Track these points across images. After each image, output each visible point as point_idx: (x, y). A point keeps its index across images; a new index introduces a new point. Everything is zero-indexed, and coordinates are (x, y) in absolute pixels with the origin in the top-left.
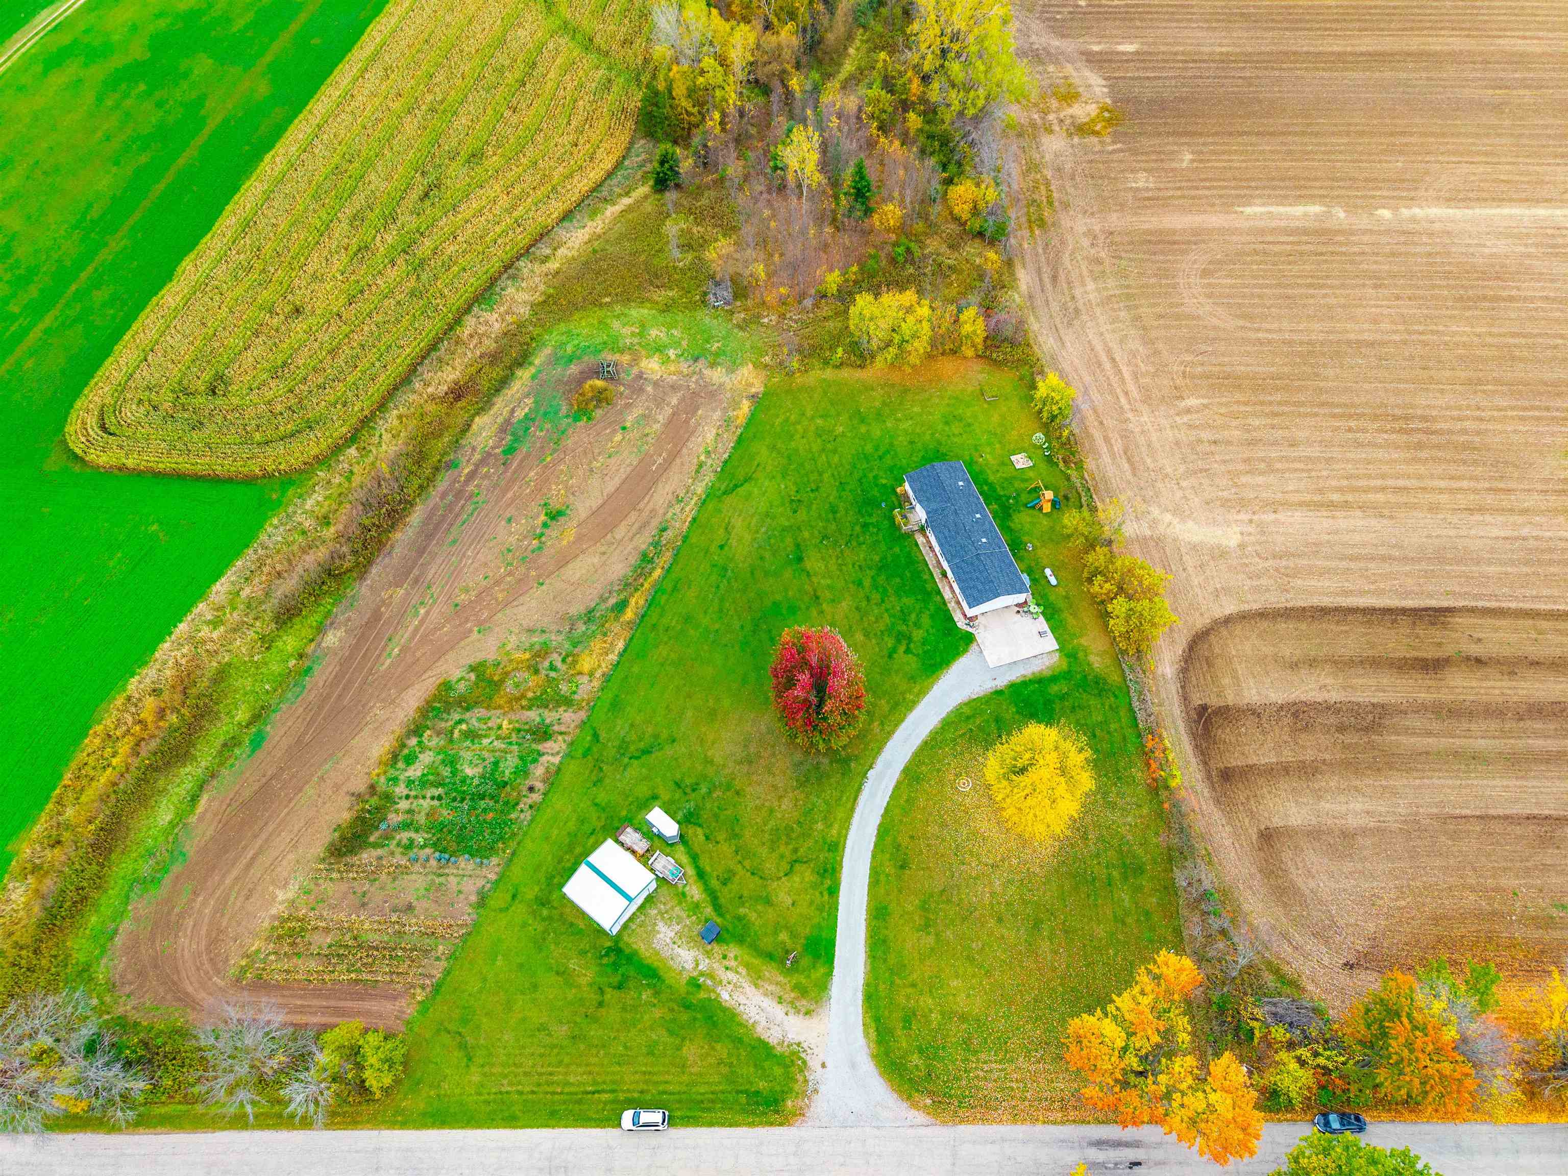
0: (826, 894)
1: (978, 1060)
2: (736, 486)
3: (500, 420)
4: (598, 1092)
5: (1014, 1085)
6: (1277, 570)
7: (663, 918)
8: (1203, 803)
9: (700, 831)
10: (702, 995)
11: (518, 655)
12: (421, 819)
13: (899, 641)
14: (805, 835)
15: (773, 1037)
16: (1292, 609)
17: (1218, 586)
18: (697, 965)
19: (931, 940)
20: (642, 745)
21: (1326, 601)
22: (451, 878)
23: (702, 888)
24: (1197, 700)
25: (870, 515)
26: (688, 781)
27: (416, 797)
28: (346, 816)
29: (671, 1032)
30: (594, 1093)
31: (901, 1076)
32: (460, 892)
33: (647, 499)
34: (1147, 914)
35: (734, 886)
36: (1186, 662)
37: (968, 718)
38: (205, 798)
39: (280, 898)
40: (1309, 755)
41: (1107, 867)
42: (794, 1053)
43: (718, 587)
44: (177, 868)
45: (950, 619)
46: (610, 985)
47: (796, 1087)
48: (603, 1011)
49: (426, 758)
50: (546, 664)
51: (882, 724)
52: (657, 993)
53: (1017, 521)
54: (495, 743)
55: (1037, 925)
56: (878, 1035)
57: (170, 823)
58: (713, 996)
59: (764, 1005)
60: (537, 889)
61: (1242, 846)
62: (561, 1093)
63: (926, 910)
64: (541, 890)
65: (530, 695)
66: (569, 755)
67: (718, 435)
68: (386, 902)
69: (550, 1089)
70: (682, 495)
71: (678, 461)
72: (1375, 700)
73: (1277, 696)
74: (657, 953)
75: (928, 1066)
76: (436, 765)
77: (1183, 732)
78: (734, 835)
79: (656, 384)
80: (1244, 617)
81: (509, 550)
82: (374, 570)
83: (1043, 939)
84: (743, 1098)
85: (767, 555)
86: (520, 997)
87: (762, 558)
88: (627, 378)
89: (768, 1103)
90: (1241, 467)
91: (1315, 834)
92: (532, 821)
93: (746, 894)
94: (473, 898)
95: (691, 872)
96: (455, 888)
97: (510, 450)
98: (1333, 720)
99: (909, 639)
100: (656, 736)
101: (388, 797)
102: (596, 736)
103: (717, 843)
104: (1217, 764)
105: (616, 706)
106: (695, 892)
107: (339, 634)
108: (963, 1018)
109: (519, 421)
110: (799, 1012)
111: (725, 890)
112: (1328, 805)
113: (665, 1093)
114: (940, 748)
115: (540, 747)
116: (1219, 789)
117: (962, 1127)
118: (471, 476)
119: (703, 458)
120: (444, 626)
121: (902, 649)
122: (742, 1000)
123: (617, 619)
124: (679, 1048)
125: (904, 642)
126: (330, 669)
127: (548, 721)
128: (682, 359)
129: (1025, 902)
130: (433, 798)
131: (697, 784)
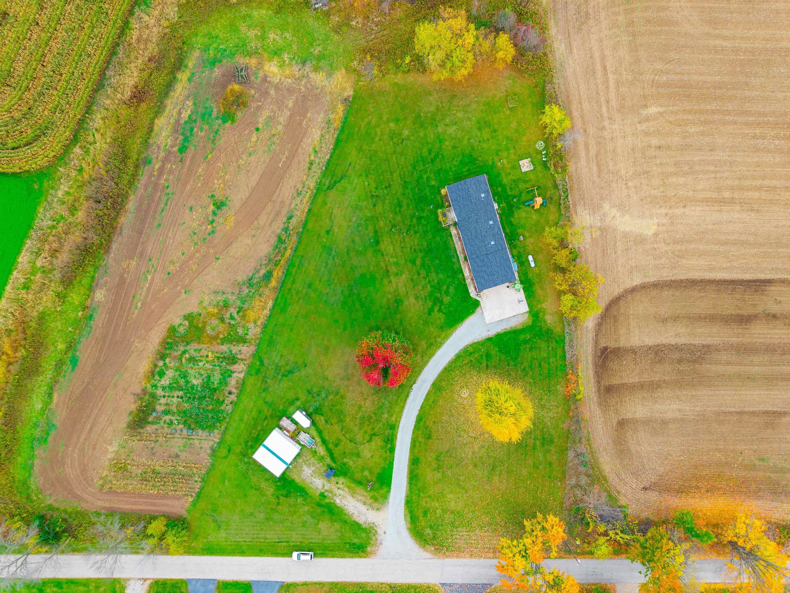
0: (388, 451)
1: (457, 531)
2: (335, 183)
3: (172, 121)
4: (281, 542)
5: (473, 542)
6: (673, 253)
7: (305, 464)
8: (592, 405)
9: (322, 418)
10: (327, 501)
11: (211, 309)
12: (174, 409)
13: (435, 304)
14: (378, 421)
15: (361, 520)
16: (674, 281)
17: (633, 265)
18: (324, 487)
19: (440, 475)
20: (288, 368)
21: (696, 275)
22: (196, 441)
23: (324, 449)
24: (603, 344)
25: (423, 210)
26: (315, 390)
27: (169, 396)
28: (133, 407)
29: (313, 517)
30: (279, 542)
31: (420, 537)
32: (201, 448)
33: (277, 193)
34: (550, 464)
35: (341, 447)
36: (602, 319)
37: (471, 354)
38: (55, 395)
39: (110, 450)
40: (656, 378)
41: (534, 439)
42: (371, 527)
43: (327, 262)
44: (53, 433)
45: (467, 291)
46: (282, 495)
47: (372, 542)
48: (280, 507)
49: (170, 373)
50: (228, 316)
51: (422, 356)
52: (305, 500)
53: (516, 216)
54: (206, 365)
55: (493, 469)
56: (411, 519)
57: (42, 408)
58: (332, 501)
59: (357, 506)
60: (240, 447)
61: (607, 429)
62: (264, 542)
63: (438, 460)
64: (242, 448)
65: (221, 336)
66: (248, 373)
67: (322, 135)
68: (164, 453)
69: (258, 540)
70: (300, 189)
71: (296, 160)
72: (704, 343)
73: (649, 341)
74: (304, 481)
75: (433, 534)
76: (176, 377)
77: (590, 363)
78: (340, 421)
79: (277, 87)
80: (644, 287)
81: (195, 234)
82: (114, 246)
83: (496, 476)
84: (348, 546)
85: (357, 239)
86: (239, 500)
87: (353, 241)
88: (256, 80)
89: (359, 548)
90: (672, 169)
91: (647, 422)
92: (233, 410)
93: (347, 451)
94: (209, 451)
95: (318, 440)
96: (199, 446)
97: (183, 149)
98: (677, 355)
99: (442, 302)
100: (296, 363)
101: (153, 396)
102: (262, 362)
103: (332, 424)
104: (605, 383)
105: (271, 343)
106: (321, 450)
107: (103, 292)
108: (452, 512)
109: (186, 122)
110: (374, 509)
111: (337, 449)
112: (659, 406)
113: (311, 543)
114: (453, 371)
115: (231, 368)
116: (602, 398)
117: (447, 560)
118: (161, 170)
119: (312, 158)
120: (164, 289)
121: (436, 309)
122: (346, 503)
123: (266, 286)
124: (317, 524)
125: (438, 304)
126: (103, 316)
127: (234, 352)
128: (294, 62)
129: (489, 457)
130: (178, 397)
131: (320, 392)
